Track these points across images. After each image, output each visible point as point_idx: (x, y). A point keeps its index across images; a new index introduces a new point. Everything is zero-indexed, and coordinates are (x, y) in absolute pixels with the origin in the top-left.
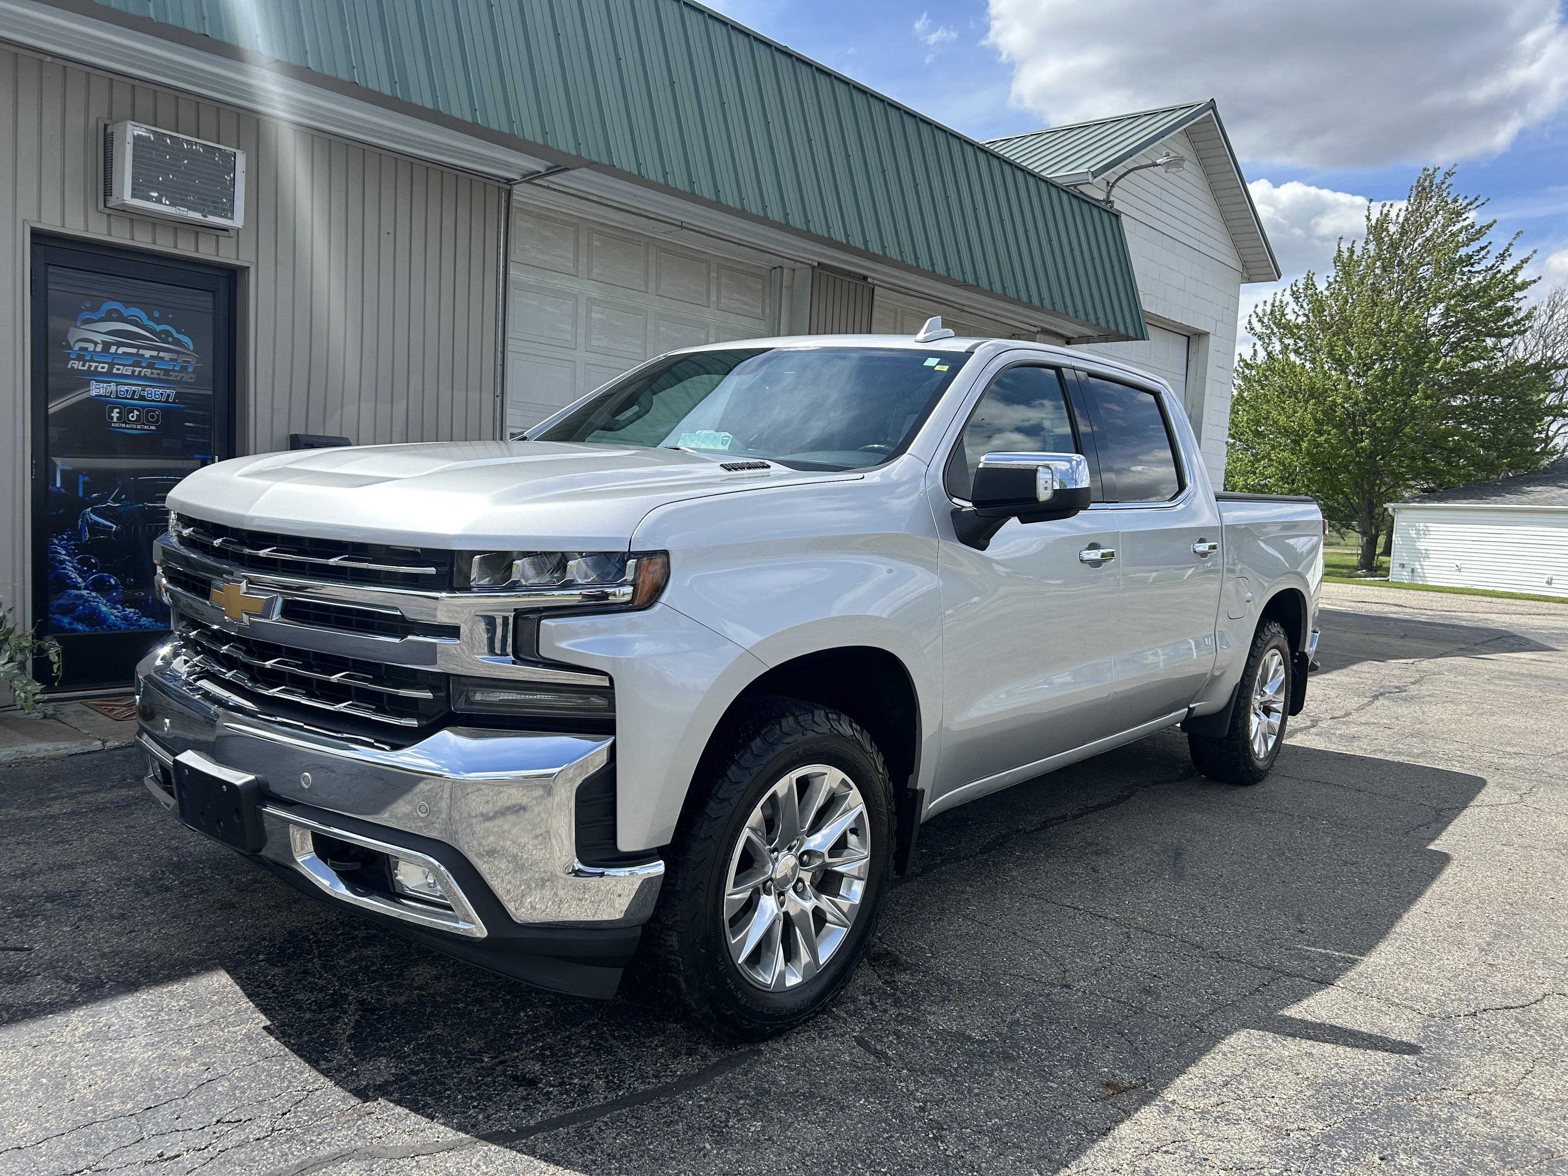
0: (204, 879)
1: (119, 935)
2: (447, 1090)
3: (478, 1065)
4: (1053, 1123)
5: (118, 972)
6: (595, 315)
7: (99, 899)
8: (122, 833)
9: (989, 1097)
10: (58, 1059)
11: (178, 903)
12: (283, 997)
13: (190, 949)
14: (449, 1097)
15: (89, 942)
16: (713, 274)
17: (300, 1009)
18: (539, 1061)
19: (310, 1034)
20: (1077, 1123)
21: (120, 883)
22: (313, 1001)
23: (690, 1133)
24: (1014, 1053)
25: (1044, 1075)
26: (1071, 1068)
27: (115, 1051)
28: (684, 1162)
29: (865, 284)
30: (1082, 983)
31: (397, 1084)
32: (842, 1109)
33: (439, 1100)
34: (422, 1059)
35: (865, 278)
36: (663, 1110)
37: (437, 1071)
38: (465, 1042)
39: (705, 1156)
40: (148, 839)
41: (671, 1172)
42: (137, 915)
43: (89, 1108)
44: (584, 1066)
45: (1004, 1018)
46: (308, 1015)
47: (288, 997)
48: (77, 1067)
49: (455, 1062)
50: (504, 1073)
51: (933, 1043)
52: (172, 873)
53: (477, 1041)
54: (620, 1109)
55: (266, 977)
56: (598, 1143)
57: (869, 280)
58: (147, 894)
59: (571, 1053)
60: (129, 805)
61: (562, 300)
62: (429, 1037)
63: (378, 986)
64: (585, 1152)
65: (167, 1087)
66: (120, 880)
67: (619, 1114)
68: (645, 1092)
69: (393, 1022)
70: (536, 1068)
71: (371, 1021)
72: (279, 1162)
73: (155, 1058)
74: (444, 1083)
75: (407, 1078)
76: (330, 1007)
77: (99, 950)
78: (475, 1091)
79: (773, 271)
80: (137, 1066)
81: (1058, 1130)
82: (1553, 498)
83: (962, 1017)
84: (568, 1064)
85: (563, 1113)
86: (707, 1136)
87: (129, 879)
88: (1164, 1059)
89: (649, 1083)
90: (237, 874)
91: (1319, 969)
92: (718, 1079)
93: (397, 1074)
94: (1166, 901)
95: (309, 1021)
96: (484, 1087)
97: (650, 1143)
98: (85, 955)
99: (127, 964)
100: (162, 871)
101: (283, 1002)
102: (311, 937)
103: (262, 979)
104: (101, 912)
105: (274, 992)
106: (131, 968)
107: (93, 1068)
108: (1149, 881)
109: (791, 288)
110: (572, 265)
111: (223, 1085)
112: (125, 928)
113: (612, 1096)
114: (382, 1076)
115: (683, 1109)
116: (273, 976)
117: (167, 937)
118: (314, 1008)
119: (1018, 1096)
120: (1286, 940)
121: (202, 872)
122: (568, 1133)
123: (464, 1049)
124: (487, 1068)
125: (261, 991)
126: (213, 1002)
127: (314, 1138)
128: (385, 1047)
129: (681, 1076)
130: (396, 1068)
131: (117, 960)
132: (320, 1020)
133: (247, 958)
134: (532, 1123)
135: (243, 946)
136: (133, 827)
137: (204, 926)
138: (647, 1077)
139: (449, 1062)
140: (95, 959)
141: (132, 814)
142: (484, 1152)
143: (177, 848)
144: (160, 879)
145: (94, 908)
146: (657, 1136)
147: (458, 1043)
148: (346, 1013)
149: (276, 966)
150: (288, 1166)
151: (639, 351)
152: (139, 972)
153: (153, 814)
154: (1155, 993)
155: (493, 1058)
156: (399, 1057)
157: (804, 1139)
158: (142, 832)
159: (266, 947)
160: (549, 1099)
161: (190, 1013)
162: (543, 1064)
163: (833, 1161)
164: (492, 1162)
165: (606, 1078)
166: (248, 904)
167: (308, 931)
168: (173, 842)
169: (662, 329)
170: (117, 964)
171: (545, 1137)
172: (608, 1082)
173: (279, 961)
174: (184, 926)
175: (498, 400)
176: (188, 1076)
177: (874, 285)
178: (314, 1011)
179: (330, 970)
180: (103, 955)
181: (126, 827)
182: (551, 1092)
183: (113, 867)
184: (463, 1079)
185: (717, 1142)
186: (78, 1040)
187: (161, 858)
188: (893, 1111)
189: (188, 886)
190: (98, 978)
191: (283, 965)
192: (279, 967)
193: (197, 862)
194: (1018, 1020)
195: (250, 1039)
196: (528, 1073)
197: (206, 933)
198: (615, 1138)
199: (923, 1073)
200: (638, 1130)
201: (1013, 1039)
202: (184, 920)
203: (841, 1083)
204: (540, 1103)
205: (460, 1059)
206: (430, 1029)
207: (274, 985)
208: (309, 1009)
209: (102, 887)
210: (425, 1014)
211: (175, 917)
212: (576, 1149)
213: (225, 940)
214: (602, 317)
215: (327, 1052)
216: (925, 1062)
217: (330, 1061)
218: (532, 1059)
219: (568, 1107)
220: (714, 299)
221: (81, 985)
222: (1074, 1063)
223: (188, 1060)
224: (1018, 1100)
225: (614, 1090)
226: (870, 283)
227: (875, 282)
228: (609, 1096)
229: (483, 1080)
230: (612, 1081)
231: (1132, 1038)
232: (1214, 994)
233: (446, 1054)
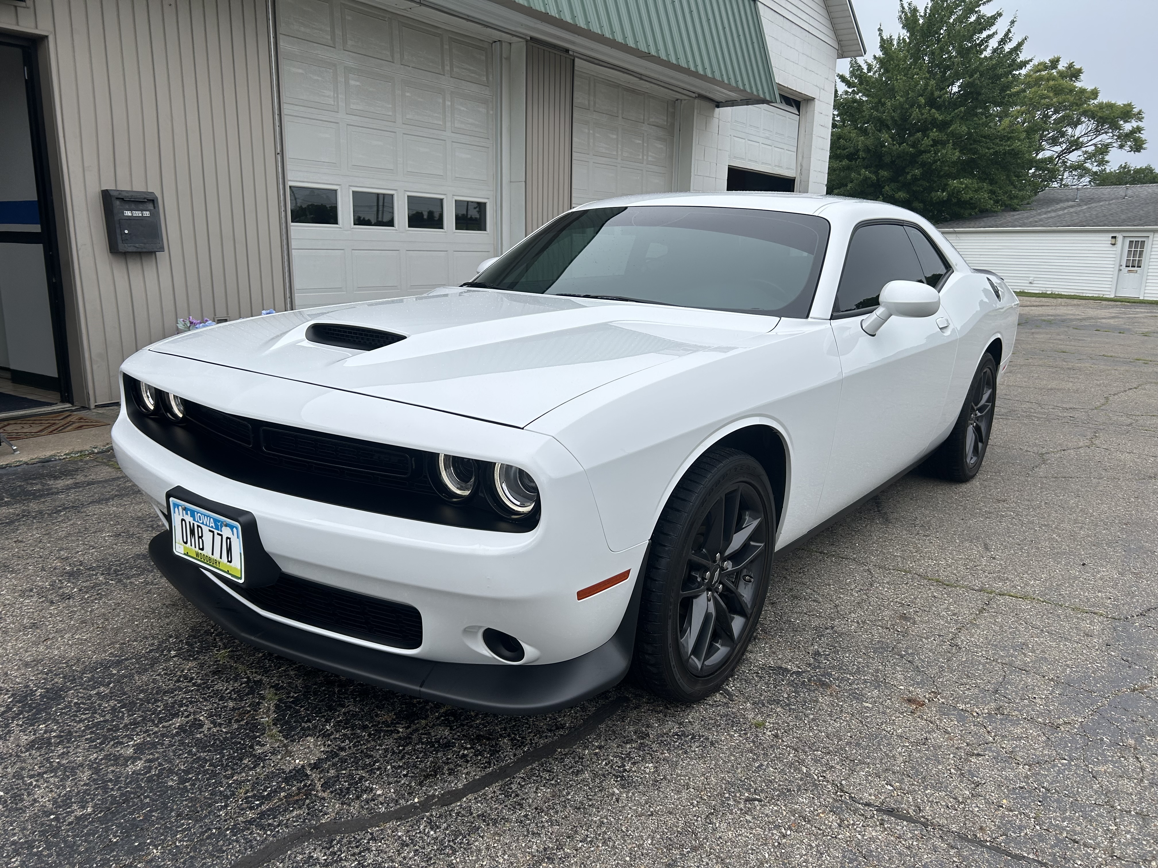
0: (100, 585)
1: (36, 644)
2: (375, 762)
3: (395, 736)
4: (882, 738)
5: (44, 679)
6: (352, 82)
7: (8, 611)
8: (12, 548)
9: (823, 721)
10: (9, 770)
11: (83, 608)
12: (203, 688)
13: (105, 652)
14: (378, 769)
15: (10, 653)
16: (446, 47)
17: (222, 698)
18: (447, 726)
19: (237, 721)
20: (900, 737)
21: (23, 594)
22: (232, 691)
23: (598, 781)
24: (827, 680)
25: (859, 697)
26: (876, 689)
27: (62, 756)
28: (603, 809)
29: (568, 56)
30: (853, 615)
31: (330, 761)
32: (712, 744)
33: (371, 772)
34: (344, 735)
35: (567, 51)
36: (567, 761)
37: (361, 745)
38: (377, 716)
39: (617, 800)
40: (39, 552)
41: (595, 819)
42: (47, 623)
43: (52, 817)
44: (486, 727)
45: (807, 651)
46: (231, 704)
47: (209, 689)
48: (31, 777)
49: (374, 735)
50: (420, 741)
51: (761, 677)
52: (69, 582)
53: (388, 714)
54: (531, 764)
55: (183, 671)
56: (523, 799)
57: (570, 53)
58: (52, 603)
59: (472, 717)
60: (12, 522)
61: (324, 69)
62: (345, 714)
63: (285, 671)
64: (515, 808)
65: (120, 787)
66: (23, 592)
67: (532, 769)
68: (545, 745)
69: (309, 703)
70: (447, 734)
71: (288, 704)
72: (246, 849)
73: (102, 759)
74: (371, 756)
75: (337, 755)
76: (247, 694)
77: (21, 660)
78: (400, 760)
79: (494, 44)
80: (86, 769)
81: (888, 744)
82: (1036, 222)
83: (774, 653)
84: (472, 726)
85: (483, 773)
86: (613, 782)
87: (31, 590)
88: (942, 674)
89: (546, 737)
90: (128, 578)
91: (1019, 588)
92: (602, 726)
93: (327, 752)
94: (885, 541)
95: (234, 709)
96: (407, 756)
97: (568, 794)
98: (10, 665)
99: (50, 671)
100: (60, 580)
101: (206, 694)
102: (212, 630)
103: (179, 673)
104: (14, 624)
105: (194, 684)
106: (56, 675)
107: (45, 776)
108: (866, 526)
109: (508, 59)
110: (329, 37)
111: (172, 779)
112: (40, 637)
113: (520, 753)
114: (314, 755)
115: (583, 758)
116: (189, 670)
117: (81, 642)
118: (234, 696)
119: (845, 717)
120: (985, 565)
121: (96, 579)
122: (494, 792)
123: (379, 722)
124: (405, 738)
125: (183, 685)
126: (141, 700)
127: (270, 821)
128: (309, 727)
129: (571, 728)
130: (325, 746)
131: (41, 668)
132: (243, 707)
133: (161, 655)
134: (460, 786)
135: (153, 644)
136: (21, 542)
137: (112, 629)
138: (543, 732)
139: (370, 735)
140: (19, 669)
141: (17, 530)
142: (428, 818)
143: (67, 558)
144: (60, 588)
145: (6, 620)
146: (571, 786)
147: (372, 718)
148: (263, 698)
149: (188, 660)
150: (255, 853)
151: (390, 113)
152: (64, 677)
153: (36, 528)
154: (910, 618)
155: (407, 728)
156: (324, 736)
157: (693, 775)
158: (31, 545)
159: (174, 643)
160: (467, 762)
161: (122, 712)
162: (451, 729)
163: (724, 794)
164: (438, 827)
165: (509, 736)
166: (147, 605)
167: (208, 625)
168: (62, 553)
169: (408, 94)
170: (42, 672)
171: (475, 798)
172: (512, 740)
173: (190, 656)
174: (94, 630)
175: (279, 157)
176: (138, 774)
177: (574, 57)
178: (235, 699)
179: (238, 659)
180: (27, 665)
181: (15, 542)
182: (467, 755)
183: (13, 580)
184: (386, 750)
185: (623, 786)
186: (23, 749)
187: (55, 569)
188: (753, 742)
189: (87, 592)
190: (27, 686)
191: (195, 659)
192: (191, 661)
193: (88, 569)
194: (818, 651)
195: (185, 731)
196: (441, 738)
197: (116, 635)
198: (536, 792)
199: (764, 705)
200: (553, 782)
201: (821, 668)
202: (93, 624)
203: (702, 720)
204: (460, 766)
205: (378, 731)
206: (343, 706)
207: (192, 679)
208: (230, 698)
209: (8, 599)
210: (335, 693)
211: (83, 622)
212: (506, 806)
213: (135, 641)
214: (358, 83)
215: (259, 737)
216: (761, 695)
217: (263, 745)
218: (440, 725)
219: (486, 767)
220: (447, 68)
221: (12, 695)
222: (877, 684)
223: (134, 759)
224: (847, 721)
225: (520, 746)
226: (571, 55)
227: (575, 54)
228: (517, 752)
229: (404, 749)
230: (516, 739)
231: (910, 659)
232: (954, 614)
233: (364, 728)
